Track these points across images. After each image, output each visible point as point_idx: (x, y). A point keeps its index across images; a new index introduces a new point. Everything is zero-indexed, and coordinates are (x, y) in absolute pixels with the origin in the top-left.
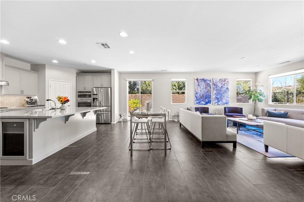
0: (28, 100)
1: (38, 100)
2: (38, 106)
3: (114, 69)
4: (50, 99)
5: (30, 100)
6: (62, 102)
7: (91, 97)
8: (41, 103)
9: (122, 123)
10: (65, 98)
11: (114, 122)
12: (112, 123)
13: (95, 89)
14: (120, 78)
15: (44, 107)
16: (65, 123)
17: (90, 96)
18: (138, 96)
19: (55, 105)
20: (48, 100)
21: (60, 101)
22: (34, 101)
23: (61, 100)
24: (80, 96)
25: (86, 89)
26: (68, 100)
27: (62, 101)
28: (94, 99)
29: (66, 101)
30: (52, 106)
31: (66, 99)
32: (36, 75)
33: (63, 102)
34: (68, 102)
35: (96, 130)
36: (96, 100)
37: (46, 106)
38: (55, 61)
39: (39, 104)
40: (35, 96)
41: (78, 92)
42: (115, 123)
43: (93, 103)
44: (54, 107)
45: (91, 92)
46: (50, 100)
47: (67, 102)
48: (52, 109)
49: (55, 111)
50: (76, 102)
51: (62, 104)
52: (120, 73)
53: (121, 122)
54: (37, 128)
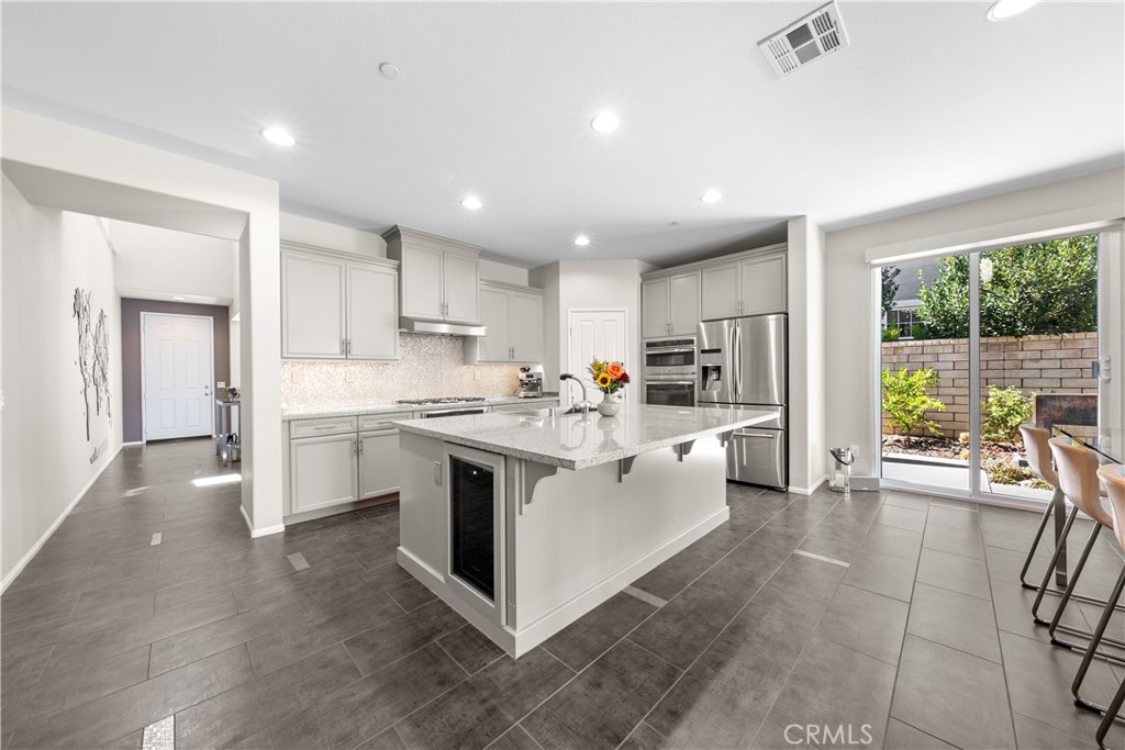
0: (523, 375)
1: (543, 376)
2: (544, 394)
3: (804, 216)
4: (570, 373)
5: (528, 376)
6: (604, 386)
7: (693, 363)
8: (550, 386)
9: (848, 497)
10: (614, 368)
11: (806, 487)
12: (791, 489)
13: (706, 327)
14: (827, 260)
15: (556, 398)
16: (620, 480)
17: (688, 358)
18: (907, 351)
19: (584, 398)
20: (564, 377)
21: (598, 381)
22: (534, 380)
23: (603, 375)
24: (653, 360)
25: (675, 332)
26: (625, 378)
27: (604, 381)
28: (705, 370)
29: (619, 380)
30: (575, 401)
31: (620, 374)
32: (540, 298)
33: (608, 384)
34: (626, 385)
35: (728, 518)
36: (714, 376)
37: (562, 397)
38: (582, 241)
39: (545, 390)
40: (538, 363)
41: (649, 345)
42: (810, 491)
43: (704, 388)
44: (582, 405)
45: (692, 342)
46: (570, 377)
47: (622, 387)
48: (577, 411)
49: (584, 419)
50: (642, 383)
51: (606, 392)
52: (830, 234)
53: (839, 491)
54: (528, 501)
